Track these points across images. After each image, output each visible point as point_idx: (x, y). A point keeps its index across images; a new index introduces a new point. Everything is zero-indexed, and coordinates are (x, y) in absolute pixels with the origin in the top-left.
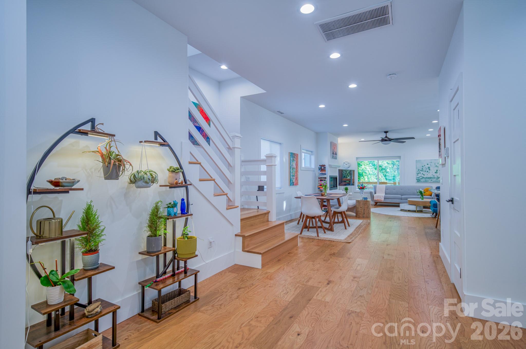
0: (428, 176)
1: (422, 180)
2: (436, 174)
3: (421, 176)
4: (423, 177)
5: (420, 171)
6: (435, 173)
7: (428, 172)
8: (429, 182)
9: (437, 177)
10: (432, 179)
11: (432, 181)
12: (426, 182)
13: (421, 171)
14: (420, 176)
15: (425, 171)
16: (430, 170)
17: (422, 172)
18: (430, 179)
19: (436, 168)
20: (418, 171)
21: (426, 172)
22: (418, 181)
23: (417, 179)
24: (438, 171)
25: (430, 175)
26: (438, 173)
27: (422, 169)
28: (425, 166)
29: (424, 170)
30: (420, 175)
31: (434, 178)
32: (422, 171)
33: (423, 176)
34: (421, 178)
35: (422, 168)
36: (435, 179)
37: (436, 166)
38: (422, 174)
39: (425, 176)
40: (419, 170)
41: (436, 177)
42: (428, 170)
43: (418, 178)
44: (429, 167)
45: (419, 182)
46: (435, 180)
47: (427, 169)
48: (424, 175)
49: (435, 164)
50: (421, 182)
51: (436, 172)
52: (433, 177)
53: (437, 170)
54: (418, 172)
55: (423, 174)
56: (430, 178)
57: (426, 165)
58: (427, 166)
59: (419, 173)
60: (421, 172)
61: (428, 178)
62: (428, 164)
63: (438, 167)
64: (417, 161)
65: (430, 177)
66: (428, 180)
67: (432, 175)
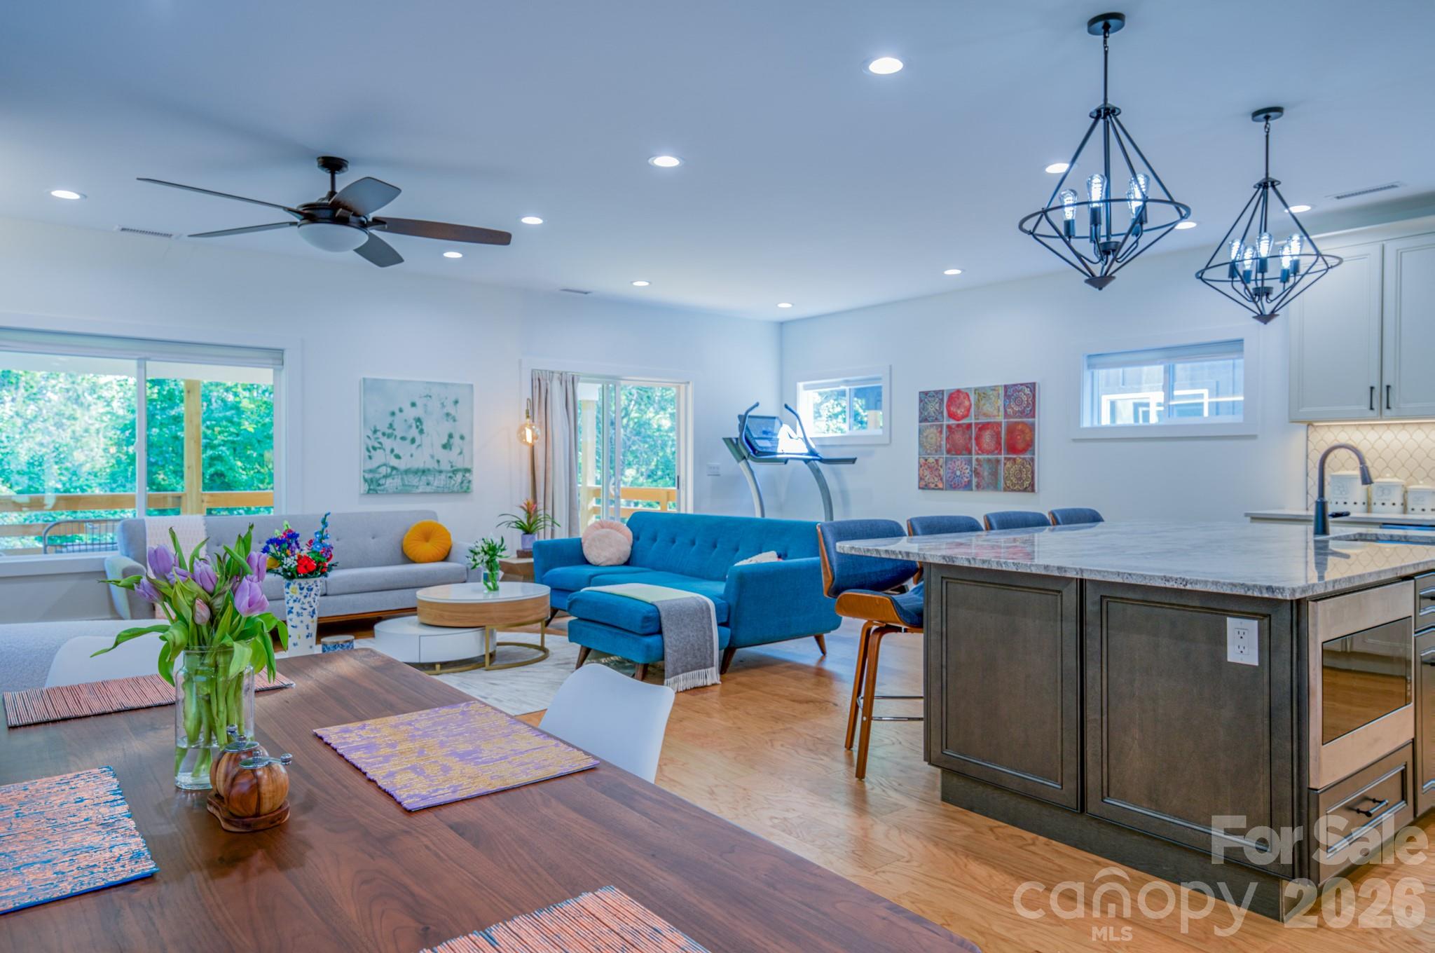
0: (418, 464)
1: (389, 481)
2: (445, 452)
3: (385, 465)
4: (393, 468)
5: (379, 434)
6: (445, 447)
7: (413, 441)
8: (420, 490)
9: (449, 468)
10: (431, 478)
11: (428, 489)
12: (405, 491)
13: (384, 434)
14: (383, 461)
15: (403, 438)
16: (421, 432)
17: (388, 443)
18: (424, 478)
19: (447, 427)
20: (370, 434)
21: (408, 441)
22: (373, 486)
23: (366, 480)
24: (456, 440)
25: (421, 459)
26: (456, 450)
27: (391, 426)
28: (401, 410)
29: (399, 433)
30: (379, 457)
31: (441, 472)
32: (389, 436)
33: (394, 462)
34: (383, 470)
35: (390, 419)
36: (443, 476)
37: (448, 415)
38: (388, 451)
39: (402, 465)
40: (375, 431)
41: (445, 466)
42: (414, 432)
43: (371, 471)
44: (418, 420)
45: (376, 492)
46: (440, 481)
47: (410, 427)
48: (398, 457)
49: (443, 405)
50: (386, 493)
51: (445, 441)
52: (436, 466)
53: (451, 436)
54: (370, 443)
55: (392, 451)
56: (424, 472)
57: (407, 407)
58: (411, 413)
59: (374, 449)
60: (384, 440)
61: (416, 472)
62: (413, 405)
63: (455, 420)
64: (370, 387)
65: (421, 466)
66: (414, 480)
67: (432, 457)
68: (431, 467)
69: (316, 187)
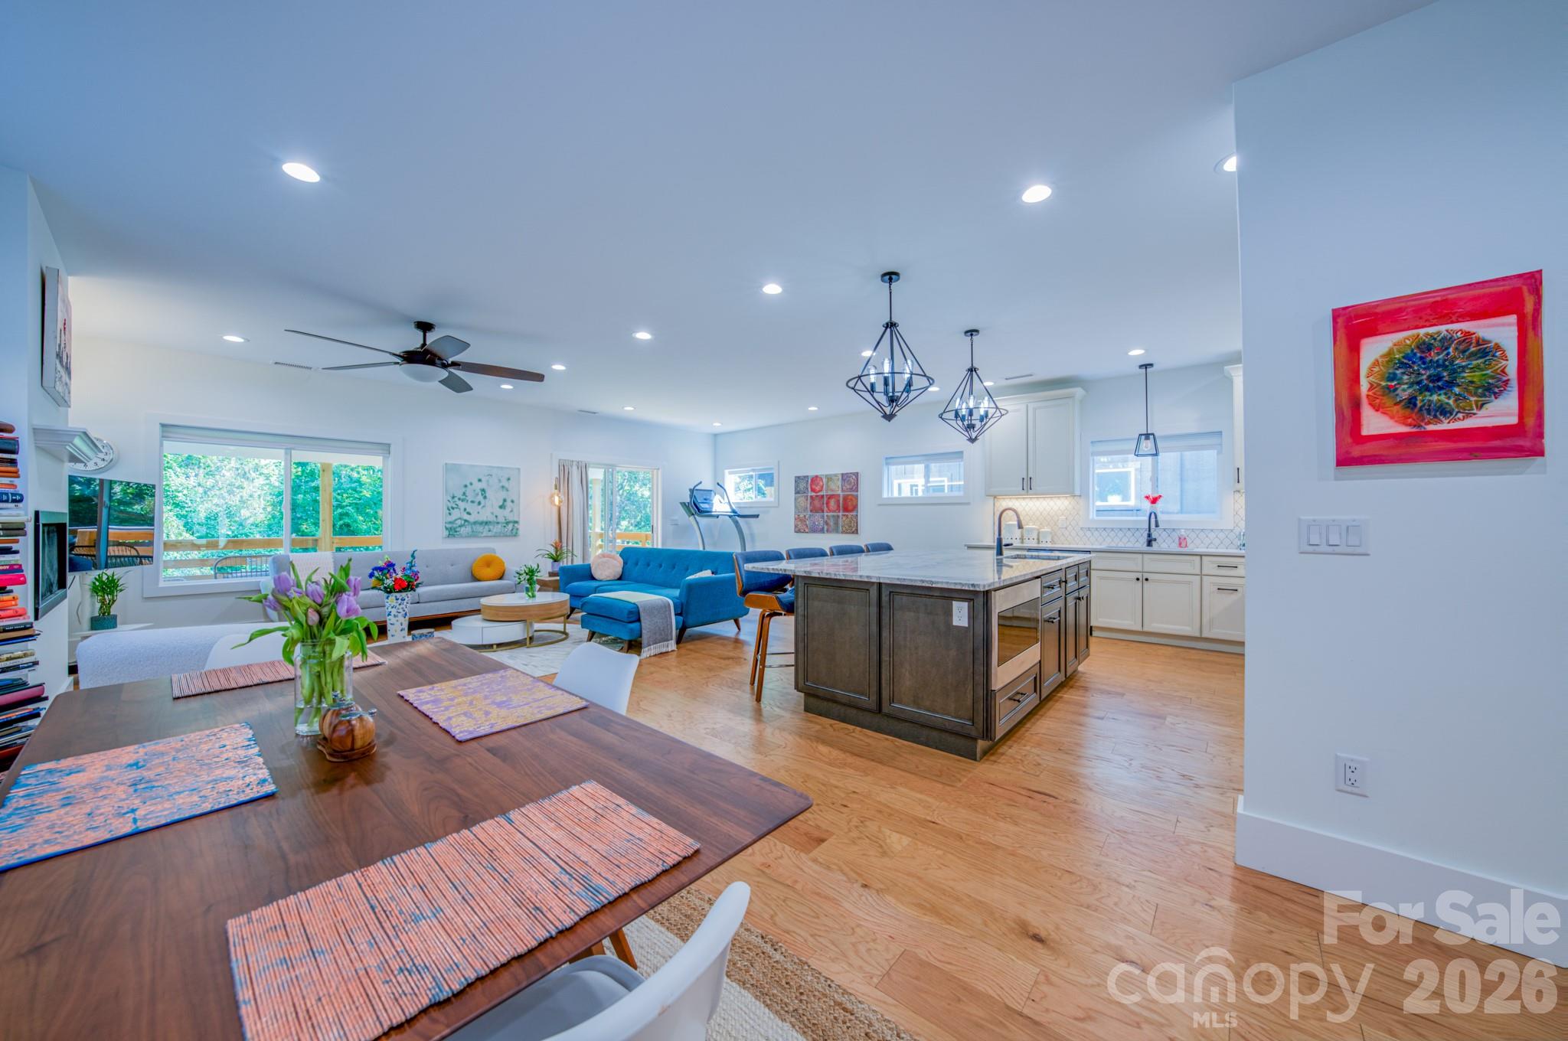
0: (483, 518)
1: (463, 529)
2: (502, 510)
3: (460, 518)
4: (466, 521)
5: (456, 499)
6: (501, 507)
7: (479, 503)
8: (484, 534)
9: (504, 521)
10: (491, 527)
11: (490, 534)
12: (474, 535)
13: (459, 499)
14: (459, 516)
15: (472, 502)
16: (485, 498)
17: (462, 505)
18: (486, 527)
19: (503, 494)
20: (450, 499)
21: (476, 504)
22: (452, 532)
23: (447, 529)
24: (508, 503)
25: (485, 515)
26: (508, 509)
27: (464, 494)
28: (471, 484)
29: (470, 498)
30: (456, 514)
31: (498, 523)
32: (463, 500)
33: (466, 517)
34: (459, 522)
35: (464, 490)
36: (500, 526)
37: (503, 487)
38: (462, 509)
39: (471, 518)
40: (453, 497)
41: (501, 519)
42: (480, 498)
43: (450, 523)
44: (483, 490)
45: (454, 536)
46: (497, 529)
47: (477, 494)
48: (469, 513)
49: (500, 481)
50: (461, 536)
51: (501, 504)
52: (495, 519)
53: (505, 500)
54: (450, 505)
55: (465, 510)
56: (486, 523)
57: (475, 481)
58: (478, 486)
59: (453, 508)
60: (459, 503)
61: (481, 523)
62: (480, 480)
63: (507, 490)
64: (450, 469)
65: (485, 519)
66: (480, 528)
67: (492, 513)
68: (489, 519)
69: (413, 341)
